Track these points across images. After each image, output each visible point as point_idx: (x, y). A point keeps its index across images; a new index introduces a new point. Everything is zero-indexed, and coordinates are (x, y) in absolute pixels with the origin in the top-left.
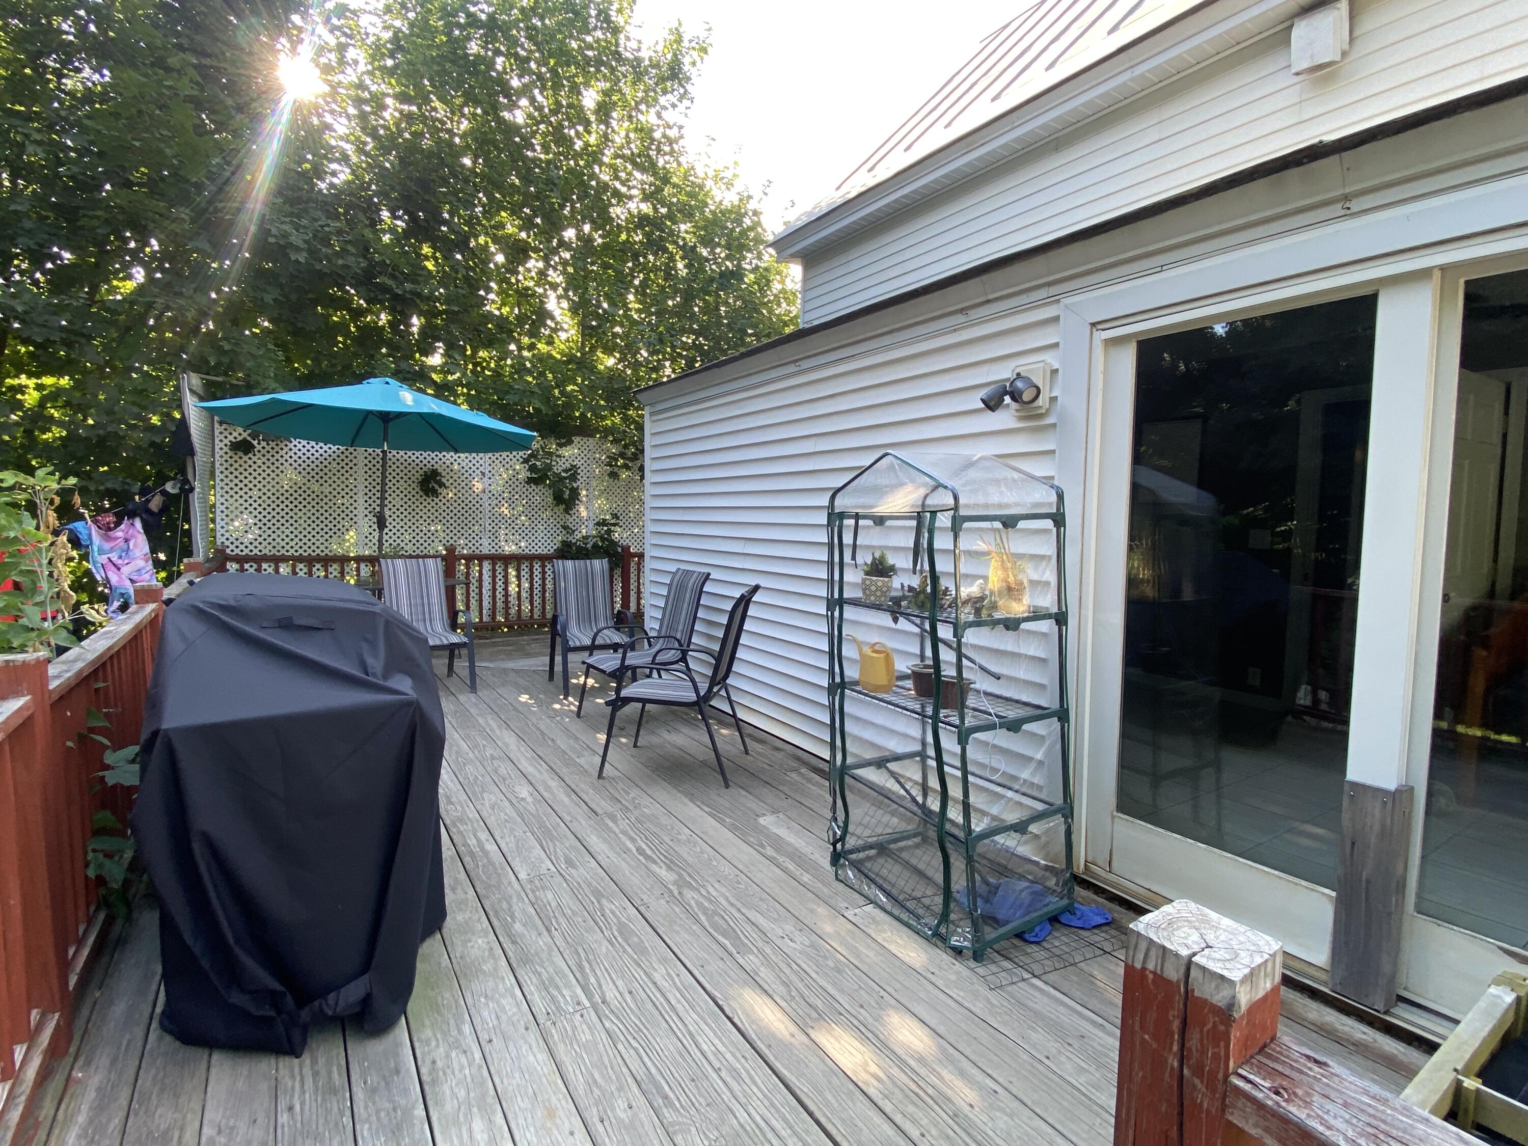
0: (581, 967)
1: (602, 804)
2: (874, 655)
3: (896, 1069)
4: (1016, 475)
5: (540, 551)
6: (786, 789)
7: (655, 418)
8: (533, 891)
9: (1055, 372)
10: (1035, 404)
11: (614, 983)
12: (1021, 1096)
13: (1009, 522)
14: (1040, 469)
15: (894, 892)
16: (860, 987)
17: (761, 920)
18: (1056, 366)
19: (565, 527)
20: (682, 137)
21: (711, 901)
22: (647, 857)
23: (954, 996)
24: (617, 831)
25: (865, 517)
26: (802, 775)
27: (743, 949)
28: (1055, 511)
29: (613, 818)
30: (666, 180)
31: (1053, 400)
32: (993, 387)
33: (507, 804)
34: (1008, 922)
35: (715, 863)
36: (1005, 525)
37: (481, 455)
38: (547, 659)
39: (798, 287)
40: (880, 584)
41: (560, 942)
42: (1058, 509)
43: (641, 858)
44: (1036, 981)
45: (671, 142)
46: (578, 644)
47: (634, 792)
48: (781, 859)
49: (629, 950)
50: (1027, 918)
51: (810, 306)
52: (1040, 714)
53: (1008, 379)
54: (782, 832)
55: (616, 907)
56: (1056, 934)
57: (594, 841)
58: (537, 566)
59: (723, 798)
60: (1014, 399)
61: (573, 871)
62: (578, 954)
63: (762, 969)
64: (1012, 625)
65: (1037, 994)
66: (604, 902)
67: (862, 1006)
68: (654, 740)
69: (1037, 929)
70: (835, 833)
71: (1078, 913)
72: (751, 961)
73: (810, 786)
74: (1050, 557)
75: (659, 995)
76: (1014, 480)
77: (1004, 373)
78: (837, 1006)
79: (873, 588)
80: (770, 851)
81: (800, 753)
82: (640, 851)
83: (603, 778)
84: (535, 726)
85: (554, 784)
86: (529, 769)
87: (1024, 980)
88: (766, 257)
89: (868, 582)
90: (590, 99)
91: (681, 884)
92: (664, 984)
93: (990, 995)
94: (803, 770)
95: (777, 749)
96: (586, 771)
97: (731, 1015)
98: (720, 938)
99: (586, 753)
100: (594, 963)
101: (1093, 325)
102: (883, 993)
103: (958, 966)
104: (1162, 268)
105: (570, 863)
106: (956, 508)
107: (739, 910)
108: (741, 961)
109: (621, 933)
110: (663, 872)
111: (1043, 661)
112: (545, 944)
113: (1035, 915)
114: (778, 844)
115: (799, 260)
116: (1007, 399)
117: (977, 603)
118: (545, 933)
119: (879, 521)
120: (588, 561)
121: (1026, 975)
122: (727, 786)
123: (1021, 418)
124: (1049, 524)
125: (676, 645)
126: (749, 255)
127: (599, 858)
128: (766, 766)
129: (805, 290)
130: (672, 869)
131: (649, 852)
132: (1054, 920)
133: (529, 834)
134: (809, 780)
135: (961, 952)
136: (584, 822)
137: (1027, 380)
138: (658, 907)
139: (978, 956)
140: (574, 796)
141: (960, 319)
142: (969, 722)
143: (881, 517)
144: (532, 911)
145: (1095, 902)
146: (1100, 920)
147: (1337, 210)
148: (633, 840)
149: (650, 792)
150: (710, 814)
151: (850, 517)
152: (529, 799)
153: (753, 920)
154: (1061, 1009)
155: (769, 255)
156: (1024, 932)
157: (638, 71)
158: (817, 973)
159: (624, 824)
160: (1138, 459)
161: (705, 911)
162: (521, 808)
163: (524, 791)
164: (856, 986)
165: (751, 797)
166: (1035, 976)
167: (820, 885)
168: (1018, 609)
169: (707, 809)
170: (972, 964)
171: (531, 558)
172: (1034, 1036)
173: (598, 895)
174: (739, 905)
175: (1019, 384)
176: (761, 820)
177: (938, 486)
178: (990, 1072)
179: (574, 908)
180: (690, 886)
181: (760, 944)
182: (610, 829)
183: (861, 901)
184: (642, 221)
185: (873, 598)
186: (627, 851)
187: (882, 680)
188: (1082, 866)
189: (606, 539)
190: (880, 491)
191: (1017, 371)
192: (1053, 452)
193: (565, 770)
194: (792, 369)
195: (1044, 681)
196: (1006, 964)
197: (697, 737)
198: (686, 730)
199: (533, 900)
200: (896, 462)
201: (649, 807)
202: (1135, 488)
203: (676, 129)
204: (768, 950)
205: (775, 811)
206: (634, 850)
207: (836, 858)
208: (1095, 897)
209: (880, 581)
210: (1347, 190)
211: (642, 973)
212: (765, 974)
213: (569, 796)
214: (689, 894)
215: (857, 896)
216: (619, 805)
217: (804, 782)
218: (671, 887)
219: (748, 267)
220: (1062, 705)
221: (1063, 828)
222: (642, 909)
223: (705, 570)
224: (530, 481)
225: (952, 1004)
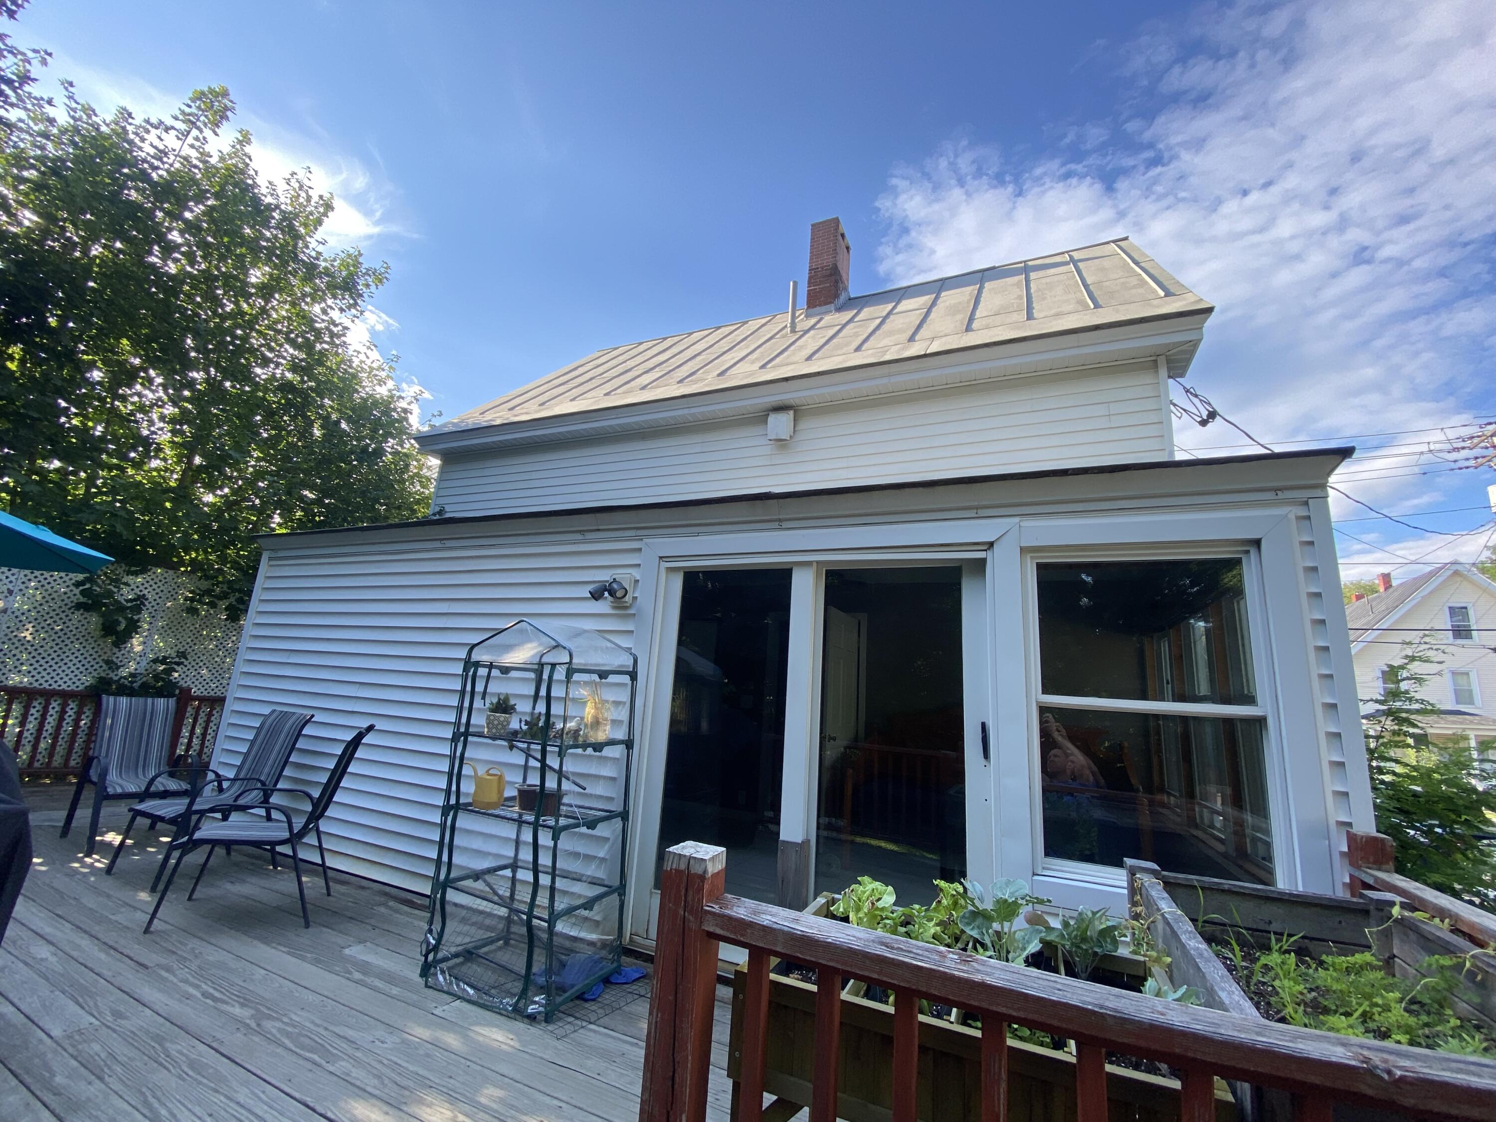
0: (146, 1103)
1: (151, 958)
2: (488, 777)
3: (482, 1113)
4: (609, 645)
5: (64, 687)
6: (373, 922)
7: (272, 563)
8: (73, 1046)
9: (637, 581)
10: (623, 600)
11: (190, 1110)
12: (578, 1105)
13: (603, 675)
14: (625, 642)
15: (480, 985)
16: (449, 1063)
17: (350, 1033)
18: (638, 578)
19: (108, 662)
20: (344, 335)
21: (294, 1026)
22: (215, 999)
23: (529, 1051)
24: (175, 980)
25: (497, 667)
26: (390, 908)
27: (330, 1057)
28: (631, 670)
29: (169, 970)
30: (320, 363)
31: (635, 598)
32: (597, 585)
33: (21, 965)
34: (573, 986)
35: (297, 995)
36: (601, 677)
37: (14, 570)
38: (64, 814)
39: (435, 476)
40: (502, 719)
41: (117, 1086)
42: (634, 668)
43: (208, 1001)
44: (592, 1027)
45: (332, 335)
46: (119, 790)
47: (194, 943)
48: (369, 980)
49: (205, 1081)
50: (587, 982)
51: (441, 493)
52: (610, 816)
53: (607, 581)
54: (370, 958)
55: (180, 1046)
56: (607, 991)
57: (148, 993)
58: (55, 705)
59: (306, 937)
60: (610, 594)
61: (123, 1022)
62: (143, 1094)
63: (353, 1070)
64: (598, 747)
65: (592, 1034)
66: (168, 1045)
67: (451, 1077)
68: (213, 892)
69: (594, 988)
70: (428, 943)
71: (623, 974)
72: (342, 1066)
73: (398, 916)
74: (625, 703)
75: (243, 1112)
76: (607, 648)
77: (605, 576)
78: (427, 1082)
79: (496, 722)
80: (357, 976)
81: (388, 889)
82: (205, 995)
83: (152, 933)
84: (48, 885)
85: (85, 942)
86: (48, 930)
87: (583, 1027)
88: (407, 446)
89: (492, 718)
90: (256, 276)
91: (259, 1017)
92: (250, 1102)
93: (559, 1044)
94: (391, 903)
95: (363, 888)
96: (128, 928)
97: (323, 1112)
98: (308, 1055)
99: (123, 910)
100: (163, 1099)
101: (661, 558)
102: (469, 1063)
103: (533, 1030)
104: (698, 534)
105: (118, 1015)
106: (570, 663)
107: (326, 1029)
108: (331, 1069)
109: (192, 1068)
110: (237, 1010)
111: (613, 779)
112: (99, 1091)
113: (592, 978)
114: (365, 968)
115: (440, 456)
116: (606, 594)
117: (576, 733)
118: (97, 1081)
119: (505, 670)
120: (150, 700)
121: (584, 1024)
122: (307, 925)
123: (615, 608)
124: (626, 679)
125: (259, 785)
126: (392, 441)
127: (156, 1008)
128: (350, 904)
129: (440, 480)
130: (246, 1006)
131: (217, 994)
132: (607, 981)
133: (57, 993)
134: (397, 911)
135: (535, 1018)
136: (130, 976)
137: (619, 583)
138: (233, 1041)
139: (549, 1017)
140: (112, 952)
141: (579, 537)
142: (563, 821)
143: (507, 667)
144: (74, 1063)
145: (635, 964)
146: (637, 975)
147: (776, 525)
148: (197, 987)
149: (214, 941)
150: (289, 953)
151: (484, 666)
152: (53, 959)
153: (342, 1034)
154: (609, 1040)
155: (411, 446)
156: (584, 993)
157: (311, 270)
158: (408, 1062)
159: (184, 973)
160: (680, 643)
161: (288, 1035)
162: (44, 970)
163: (43, 951)
164: (445, 1064)
165: (335, 933)
166: (591, 1023)
167: (409, 994)
168: (601, 736)
169: (283, 949)
170: (544, 1024)
171: (48, 695)
172: (589, 1063)
173: (160, 1039)
174: (325, 1025)
175: (615, 586)
176: (347, 951)
177: (558, 646)
178: (556, 1095)
179: (130, 1055)
180: (270, 1017)
181: (350, 1051)
182: (166, 980)
183: (449, 998)
184: (286, 387)
185: (494, 731)
186: (189, 997)
187: (493, 797)
188: (628, 938)
189: (163, 679)
190: (509, 648)
191: (614, 576)
192: (632, 632)
193: (97, 928)
194: (438, 544)
195: (614, 795)
196: (571, 1019)
197: (267, 886)
198: (254, 880)
199: (75, 1053)
200: (529, 628)
201: (213, 955)
202: (679, 660)
203: (340, 328)
204: (359, 1054)
205: (361, 941)
206: (199, 995)
207: (426, 970)
208: (635, 961)
209: (502, 717)
210: (781, 517)
211: (222, 1098)
212: (358, 1074)
213: (108, 954)
214: (268, 1025)
215: (445, 996)
216: (174, 957)
217: (391, 912)
218: (248, 1021)
219: (389, 450)
220: (625, 808)
221: (617, 903)
222: (214, 1045)
223: (309, 713)
224: (79, 606)
225: (527, 1056)
